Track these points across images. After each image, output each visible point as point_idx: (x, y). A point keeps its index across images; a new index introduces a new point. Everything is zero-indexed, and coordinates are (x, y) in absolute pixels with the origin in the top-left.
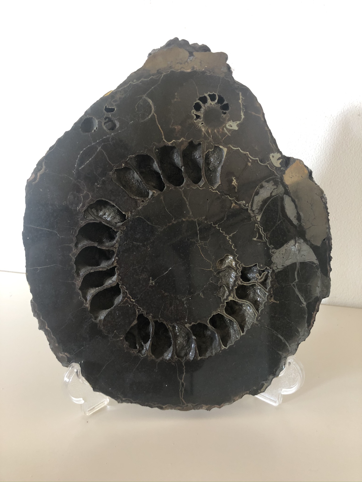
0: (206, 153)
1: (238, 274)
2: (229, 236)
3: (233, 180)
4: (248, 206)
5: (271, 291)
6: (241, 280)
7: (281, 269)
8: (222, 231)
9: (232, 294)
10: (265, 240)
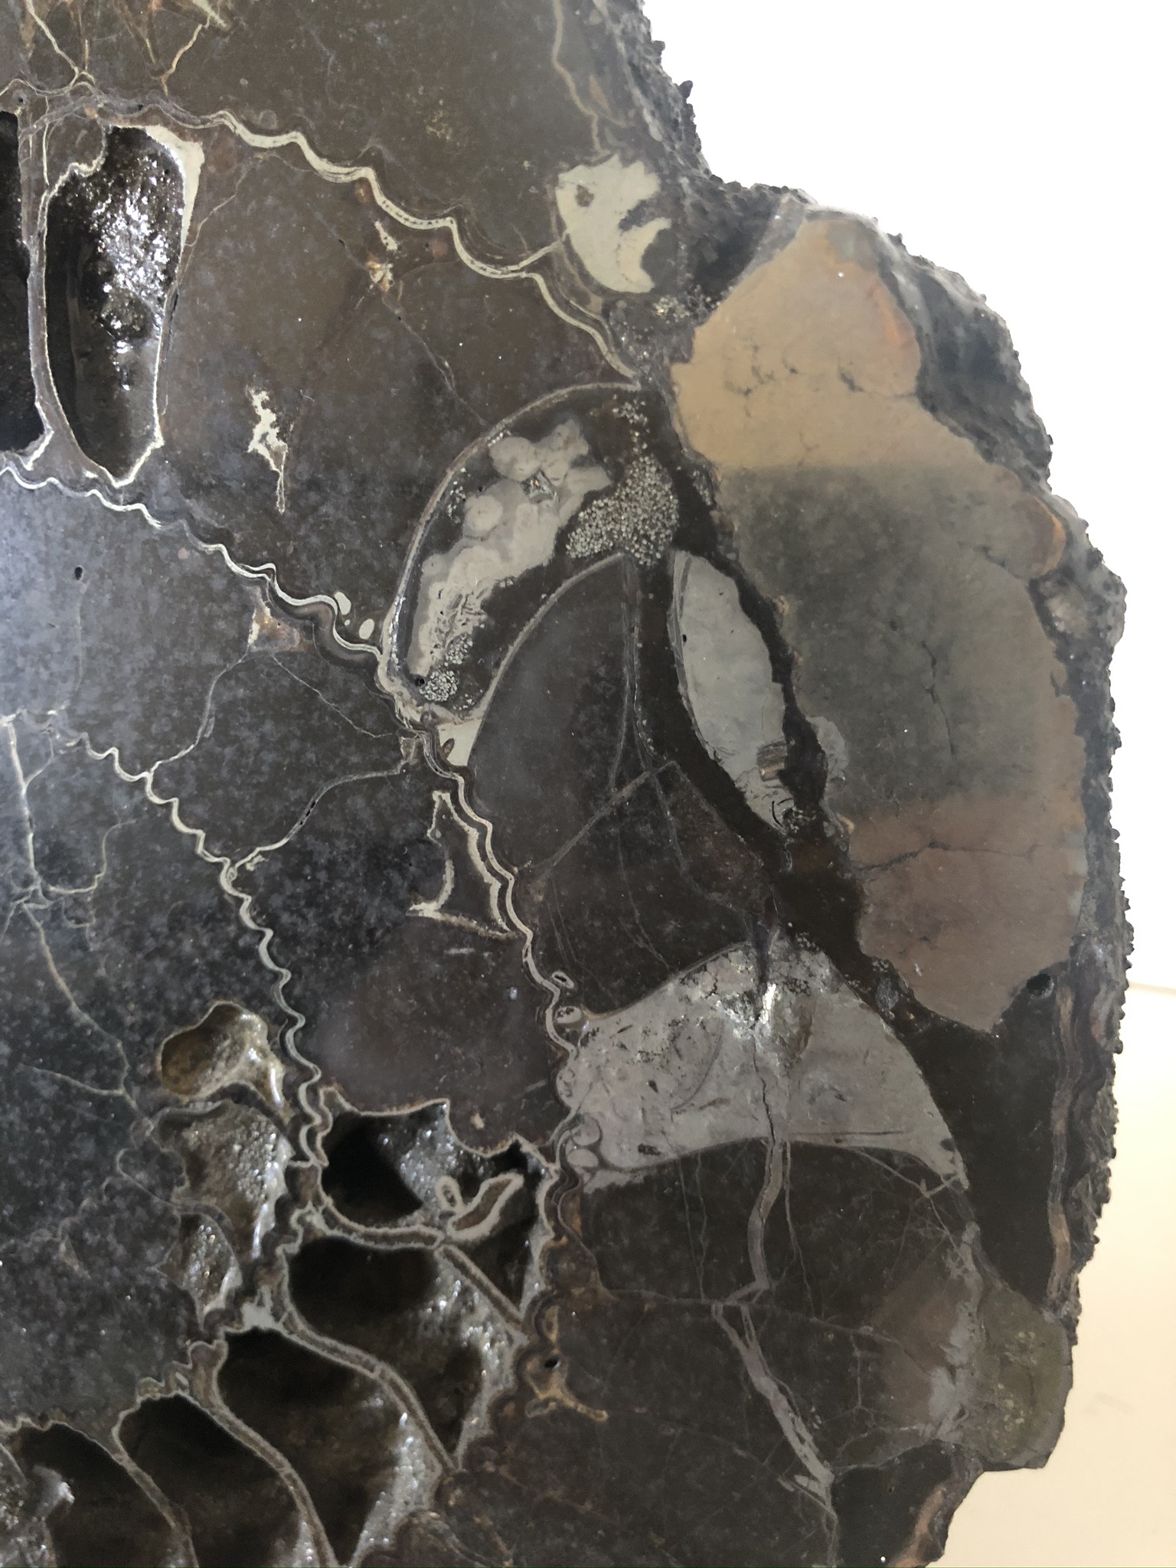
0: (55, 192)
1: (305, 1158)
2: (233, 863)
3: (257, 419)
4: (375, 639)
5: (550, 1327)
6: (328, 1201)
7: (634, 1171)
8: (187, 825)
9: (265, 1290)
10: (510, 923)
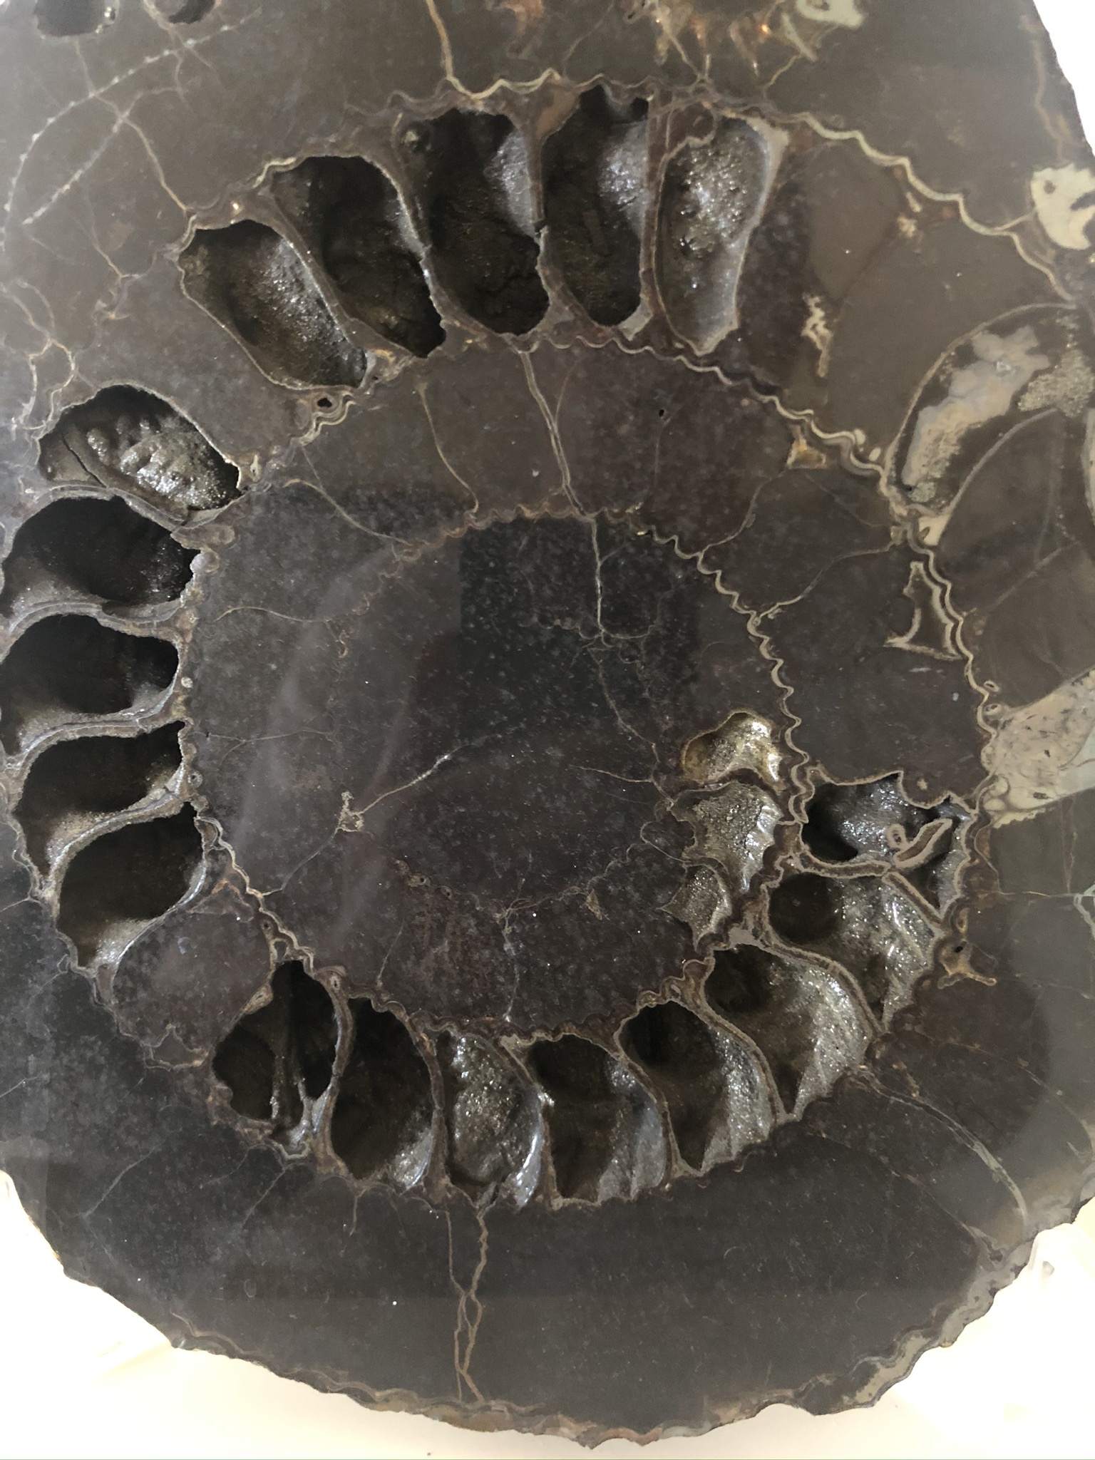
0: (673, 154)
1: (792, 818)
2: (758, 615)
3: (809, 314)
4: (880, 462)
5: (961, 923)
6: (805, 848)
7: (1029, 810)
8: (727, 589)
9: (749, 918)
10: (958, 650)
